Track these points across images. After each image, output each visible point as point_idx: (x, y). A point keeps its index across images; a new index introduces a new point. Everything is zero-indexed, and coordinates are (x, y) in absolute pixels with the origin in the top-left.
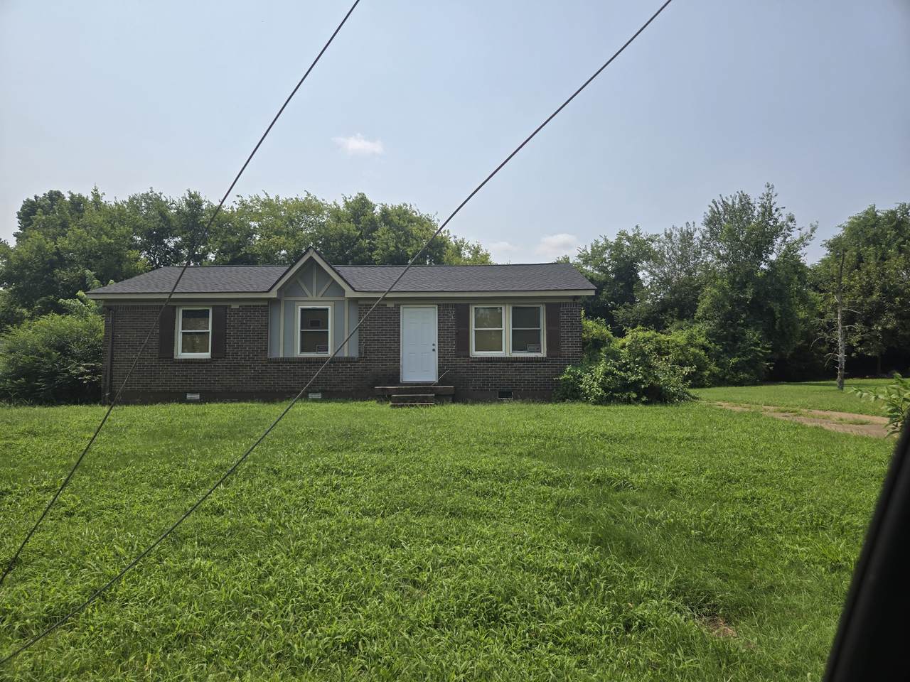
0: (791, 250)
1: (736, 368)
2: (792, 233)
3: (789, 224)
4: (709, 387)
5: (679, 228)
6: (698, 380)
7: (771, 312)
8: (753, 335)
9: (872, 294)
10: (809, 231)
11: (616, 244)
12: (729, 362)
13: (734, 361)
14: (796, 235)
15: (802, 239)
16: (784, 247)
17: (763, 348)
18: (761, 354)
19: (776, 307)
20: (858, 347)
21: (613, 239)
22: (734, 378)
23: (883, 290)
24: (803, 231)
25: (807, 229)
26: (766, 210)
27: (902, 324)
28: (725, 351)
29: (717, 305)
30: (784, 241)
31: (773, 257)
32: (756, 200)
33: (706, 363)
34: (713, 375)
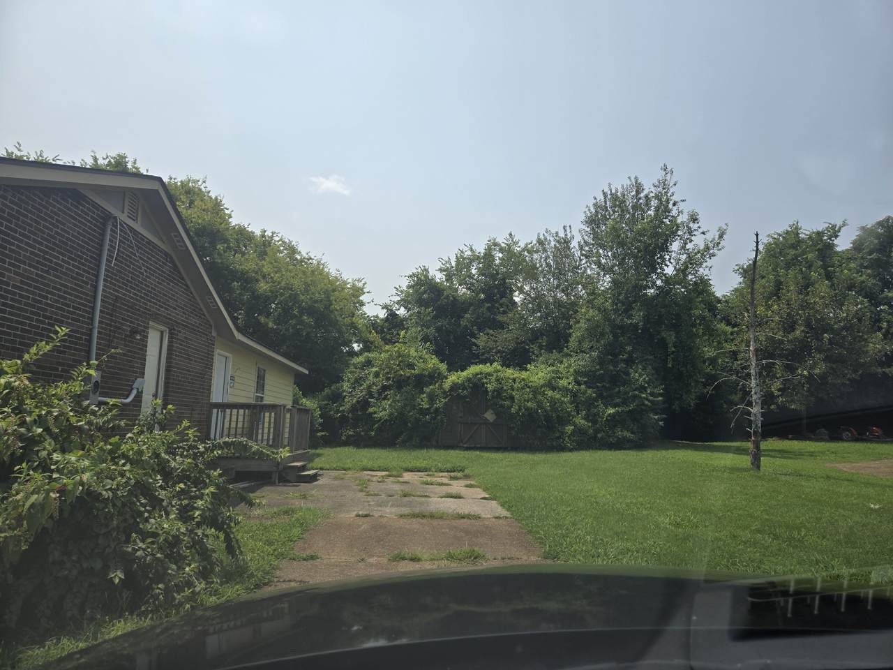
0: (693, 261)
1: (614, 421)
2: (693, 238)
3: (691, 225)
4: (571, 450)
5: (553, 232)
6: (558, 438)
7: (663, 344)
8: (639, 375)
9: (793, 330)
10: (717, 237)
11: (485, 254)
12: (604, 412)
13: (611, 411)
14: (698, 242)
15: (707, 248)
16: (684, 257)
17: (652, 394)
18: (647, 402)
19: (670, 337)
20: (778, 396)
21: (481, 249)
22: (609, 436)
23: (808, 324)
24: (709, 236)
25: (713, 234)
26: (661, 203)
27: (832, 368)
28: (600, 396)
29: (594, 332)
30: (683, 248)
31: (669, 271)
32: (649, 188)
33: (569, 414)
34: (579, 431)
